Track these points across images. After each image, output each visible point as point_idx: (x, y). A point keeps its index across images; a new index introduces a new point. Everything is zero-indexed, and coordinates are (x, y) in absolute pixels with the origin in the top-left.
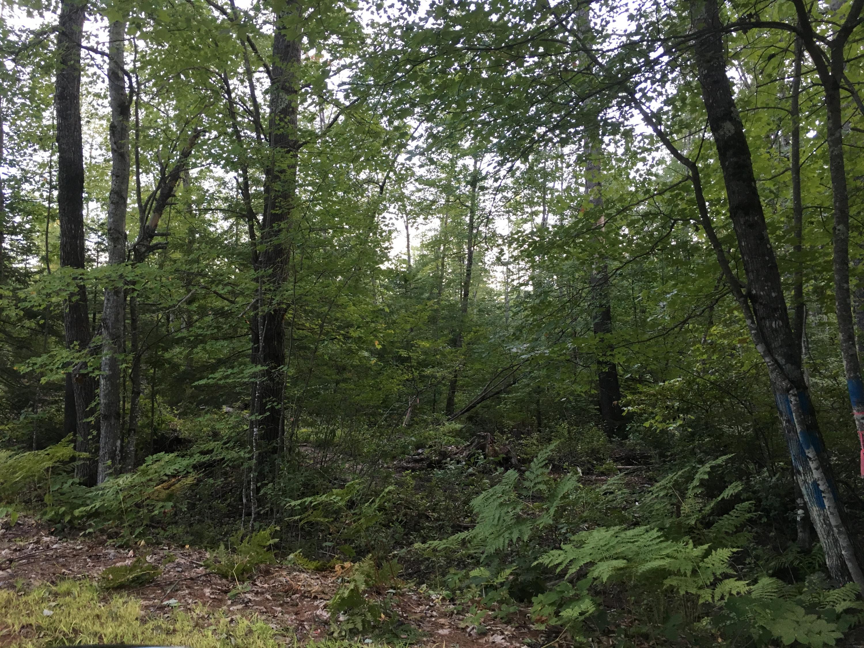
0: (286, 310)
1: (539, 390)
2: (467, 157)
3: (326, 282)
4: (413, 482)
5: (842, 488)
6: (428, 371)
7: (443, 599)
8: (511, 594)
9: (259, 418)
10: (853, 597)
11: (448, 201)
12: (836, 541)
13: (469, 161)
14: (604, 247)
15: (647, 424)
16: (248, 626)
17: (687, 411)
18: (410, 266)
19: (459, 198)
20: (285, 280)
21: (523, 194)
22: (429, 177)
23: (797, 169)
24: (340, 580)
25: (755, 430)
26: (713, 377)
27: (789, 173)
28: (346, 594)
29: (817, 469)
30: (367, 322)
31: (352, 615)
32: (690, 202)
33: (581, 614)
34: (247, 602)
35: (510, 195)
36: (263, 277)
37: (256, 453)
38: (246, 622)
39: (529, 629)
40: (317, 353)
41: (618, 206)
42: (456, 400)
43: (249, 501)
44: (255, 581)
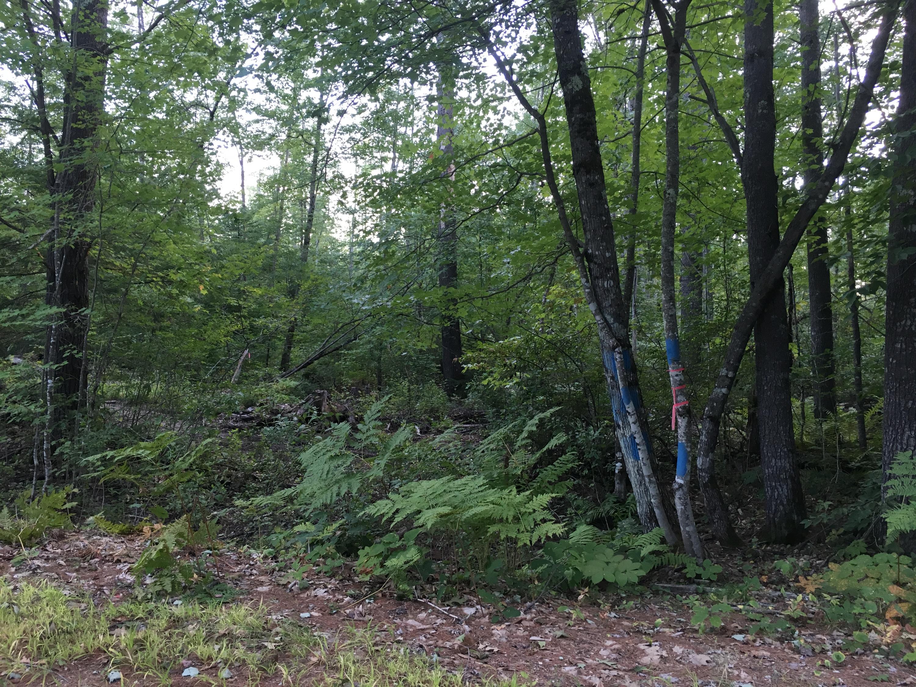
0: (90, 246)
1: (380, 347)
2: (311, 89)
3: (141, 214)
4: (241, 442)
5: (656, 444)
6: (260, 322)
7: (265, 557)
8: (338, 549)
9: (54, 367)
10: (658, 540)
11: (289, 136)
12: (647, 490)
13: (314, 94)
14: (451, 196)
15: (485, 382)
16: (34, 593)
17: (523, 370)
18: (244, 206)
19: (301, 133)
20: (88, 209)
21: (372, 137)
22: (267, 107)
23: (637, 134)
24: (148, 544)
25: (584, 390)
26: (549, 337)
27: (630, 136)
28: (154, 554)
29: (634, 423)
30: (191, 264)
31: (161, 576)
32: (537, 156)
33: (406, 563)
34: (36, 569)
35: (358, 136)
36: (60, 202)
37: (50, 408)
38: (32, 589)
39: (353, 581)
40: (127, 297)
41: (468, 155)
42: (292, 356)
43: (42, 463)
44: (45, 546)
